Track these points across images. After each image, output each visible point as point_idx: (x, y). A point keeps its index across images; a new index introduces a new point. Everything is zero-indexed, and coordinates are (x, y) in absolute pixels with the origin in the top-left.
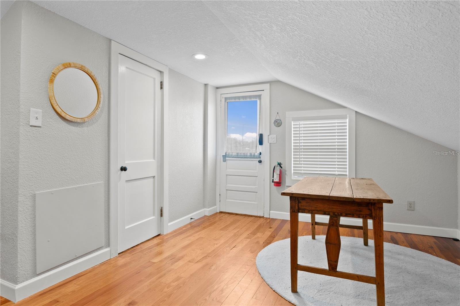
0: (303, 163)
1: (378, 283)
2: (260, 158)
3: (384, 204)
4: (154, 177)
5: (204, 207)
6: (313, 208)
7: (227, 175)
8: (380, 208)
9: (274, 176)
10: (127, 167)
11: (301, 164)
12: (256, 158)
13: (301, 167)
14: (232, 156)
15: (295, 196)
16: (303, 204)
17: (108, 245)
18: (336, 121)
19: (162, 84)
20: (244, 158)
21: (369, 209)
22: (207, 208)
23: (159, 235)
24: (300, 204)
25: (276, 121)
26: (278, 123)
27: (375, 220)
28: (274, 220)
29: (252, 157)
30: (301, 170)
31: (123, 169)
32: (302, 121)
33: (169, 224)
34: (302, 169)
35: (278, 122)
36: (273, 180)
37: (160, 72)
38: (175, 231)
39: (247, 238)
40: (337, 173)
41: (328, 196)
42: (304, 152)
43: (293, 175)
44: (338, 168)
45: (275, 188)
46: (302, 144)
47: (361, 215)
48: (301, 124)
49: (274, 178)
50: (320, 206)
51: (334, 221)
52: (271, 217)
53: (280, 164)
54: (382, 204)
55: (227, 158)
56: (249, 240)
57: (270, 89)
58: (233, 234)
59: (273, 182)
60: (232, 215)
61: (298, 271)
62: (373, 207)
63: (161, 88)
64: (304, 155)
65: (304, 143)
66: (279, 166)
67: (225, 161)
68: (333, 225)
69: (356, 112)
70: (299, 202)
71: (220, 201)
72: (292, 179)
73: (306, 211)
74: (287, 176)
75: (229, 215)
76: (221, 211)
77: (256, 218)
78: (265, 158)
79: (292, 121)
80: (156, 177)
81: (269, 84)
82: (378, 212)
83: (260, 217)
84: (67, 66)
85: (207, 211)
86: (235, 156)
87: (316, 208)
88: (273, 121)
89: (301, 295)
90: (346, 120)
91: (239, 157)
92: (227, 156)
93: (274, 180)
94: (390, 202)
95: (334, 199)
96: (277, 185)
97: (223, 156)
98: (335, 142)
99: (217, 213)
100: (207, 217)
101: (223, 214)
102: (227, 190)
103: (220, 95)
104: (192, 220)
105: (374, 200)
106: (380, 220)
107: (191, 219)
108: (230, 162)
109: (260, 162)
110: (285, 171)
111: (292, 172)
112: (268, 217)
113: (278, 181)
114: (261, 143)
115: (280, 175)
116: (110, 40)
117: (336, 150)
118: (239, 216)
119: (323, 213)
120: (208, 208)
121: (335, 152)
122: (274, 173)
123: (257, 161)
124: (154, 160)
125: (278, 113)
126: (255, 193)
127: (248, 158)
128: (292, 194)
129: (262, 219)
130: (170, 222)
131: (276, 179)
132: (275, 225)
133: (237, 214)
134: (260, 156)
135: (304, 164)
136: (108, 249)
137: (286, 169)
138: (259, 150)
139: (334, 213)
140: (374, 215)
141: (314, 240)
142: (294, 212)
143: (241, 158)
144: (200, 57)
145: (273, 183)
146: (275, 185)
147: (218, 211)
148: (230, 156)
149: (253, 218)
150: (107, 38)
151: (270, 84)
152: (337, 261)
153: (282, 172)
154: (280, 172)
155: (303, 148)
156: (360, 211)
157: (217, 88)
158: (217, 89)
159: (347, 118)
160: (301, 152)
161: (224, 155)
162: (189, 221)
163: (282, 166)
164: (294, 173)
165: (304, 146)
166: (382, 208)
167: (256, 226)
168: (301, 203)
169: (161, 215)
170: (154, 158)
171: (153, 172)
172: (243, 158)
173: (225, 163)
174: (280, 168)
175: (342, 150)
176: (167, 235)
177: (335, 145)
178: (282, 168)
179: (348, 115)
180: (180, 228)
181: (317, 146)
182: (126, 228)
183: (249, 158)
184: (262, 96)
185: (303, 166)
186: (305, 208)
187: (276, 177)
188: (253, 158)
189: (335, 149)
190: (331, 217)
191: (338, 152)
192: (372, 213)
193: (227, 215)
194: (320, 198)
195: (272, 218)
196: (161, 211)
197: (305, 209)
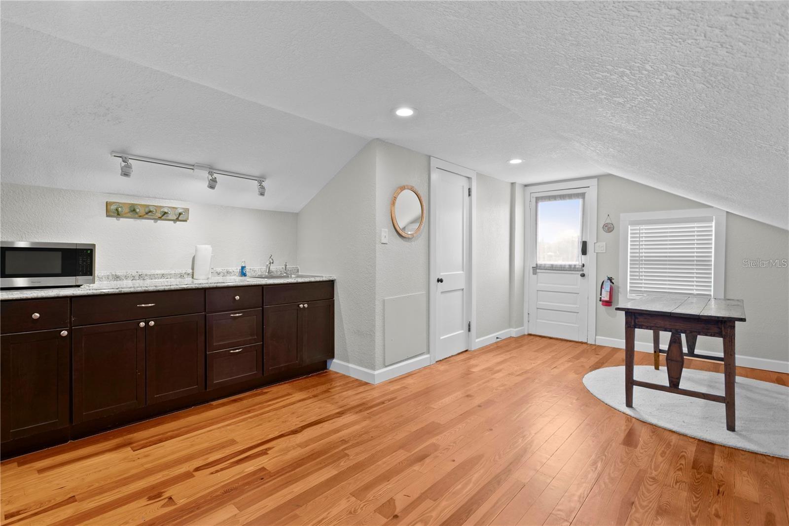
0: (643, 278)
1: (728, 402)
2: (583, 271)
3: (736, 322)
4: (463, 289)
5: (510, 326)
6: (652, 325)
7: (538, 291)
8: (731, 326)
9: (603, 294)
10: (443, 279)
11: (642, 280)
12: (578, 271)
13: (641, 283)
14: (545, 268)
15: (630, 311)
16: (641, 320)
17: (428, 352)
18: (696, 225)
19: (470, 190)
20: (561, 270)
21: (719, 328)
22: (513, 328)
23: (466, 351)
24: (636, 320)
25: (605, 225)
26: (609, 228)
27: (725, 338)
28: (601, 347)
29: (571, 269)
30: (641, 287)
31: (440, 281)
32: (644, 226)
33: (477, 340)
34: (643, 285)
35: (609, 226)
36: (601, 298)
37: (468, 178)
38: (482, 348)
39: (569, 361)
40: (695, 292)
41: (669, 313)
42: (645, 264)
43: (630, 293)
44: (697, 286)
45: (604, 308)
46: (644, 255)
47: (709, 332)
48: (642, 229)
49: (602, 295)
50: (660, 322)
51: (677, 338)
52: (597, 344)
53: (610, 279)
54: (735, 323)
55: (538, 271)
56: (571, 363)
57: (598, 185)
58: (550, 357)
59: (600, 300)
60: (545, 339)
61: (634, 386)
62: (723, 325)
63: (469, 195)
64: (645, 268)
65: (645, 253)
66: (609, 281)
67: (535, 273)
68: (675, 342)
69: (727, 212)
70: (636, 318)
71: (529, 321)
72: (628, 297)
73: (644, 327)
74: (621, 294)
75: (540, 338)
76: (530, 333)
77: (577, 344)
78: (591, 271)
79: (629, 225)
80: (464, 290)
81: (596, 179)
82: (729, 330)
83: (582, 343)
84: (403, 188)
85: (514, 332)
86: (549, 268)
87: (655, 324)
88: (601, 226)
89: (637, 409)
90: (712, 224)
91: (554, 269)
92: (538, 268)
93: (603, 299)
94: (743, 320)
95: (676, 315)
96: (606, 305)
97: (533, 267)
98: (694, 252)
99: (524, 335)
100: (514, 339)
101: (532, 337)
102: (537, 308)
103: (529, 194)
104: (498, 340)
105: (723, 318)
106: (731, 339)
107: (497, 338)
108: (542, 275)
109: (583, 275)
110: (618, 287)
111: (628, 288)
112: (594, 343)
113: (608, 300)
114: (584, 252)
115: (610, 292)
116: (430, 157)
117: (695, 263)
118: (554, 340)
119: (664, 329)
120: (515, 328)
121: (693, 265)
122: (603, 290)
123: (578, 274)
124: (462, 272)
125: (608, 215)
126: (575, 314)
127: (566, 270)
128: (628, 309)
129: (585, 346)
130: (477, 338)
131: (606, 297)
132: (603, 353)
133: (551, 338)
134: (583, 268)
135: (645, 280)
136: (427, 356)
137: (620, 285)
138: (581, 261)
139: (677, 330)
140: (724, 333)
141: (657, 371)
142: (630, 327)
143: (557, 270)
144: (516, 161)
145: (601, 302)
146: (603, 305)
147: (526, 333)
148: (542, 268)
149: (573, 343)
150: (427, 155)
151: (598, 180)
152: (679, 378)
153: (614, 290)
154: (611, 289)
155: (644, 260)
156: (708, 329)
157: (526, 186)
158: (526, 188)
159: (713, 221)
160: (642, 268)
161: (535, 266)
162: (495, 340)
163: (613, 281)
164: (630, 290)
165: (645, 257)
166: (734, 327)
167: (578, 352)
168: (637, 318)
169: (469, 330)
170: (463, 271)
171: (462, 284)
172: (559, 270)
173: (535, 276)
174: (611, 284)
175: (703, 263)
176: (475, 351)
177: (693, 256)
178: (613, 283)
179: (714, 217)
180: (487, 347)
181: (666, 256)
182: (441, 338)
183: (568, 271)
184: (586, 194)
185: (643, 282)
186: (642, 323)
187: (605, 294)
188: (573, 271)
189: (693, 261)
190: (672, 334)
191: (697, 265)
192: (722, 332)
193: (538, 338)
194: (660, 314)
195: (598, 346)
196: (469, 326)
197: (643, 325)
